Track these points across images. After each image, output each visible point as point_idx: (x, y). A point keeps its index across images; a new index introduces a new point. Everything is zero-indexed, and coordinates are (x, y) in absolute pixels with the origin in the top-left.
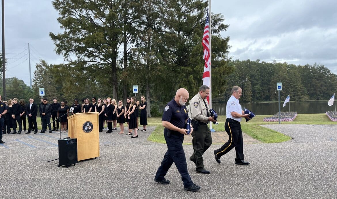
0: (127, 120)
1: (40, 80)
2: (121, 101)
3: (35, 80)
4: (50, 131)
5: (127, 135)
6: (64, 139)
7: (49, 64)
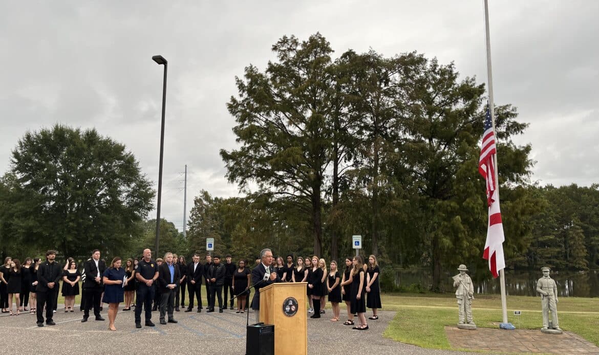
1: (199, 224)
2: (334, 262)
4: (220, 310)
5: (345, 324)
6: (256, 325)
7: (213, 198)
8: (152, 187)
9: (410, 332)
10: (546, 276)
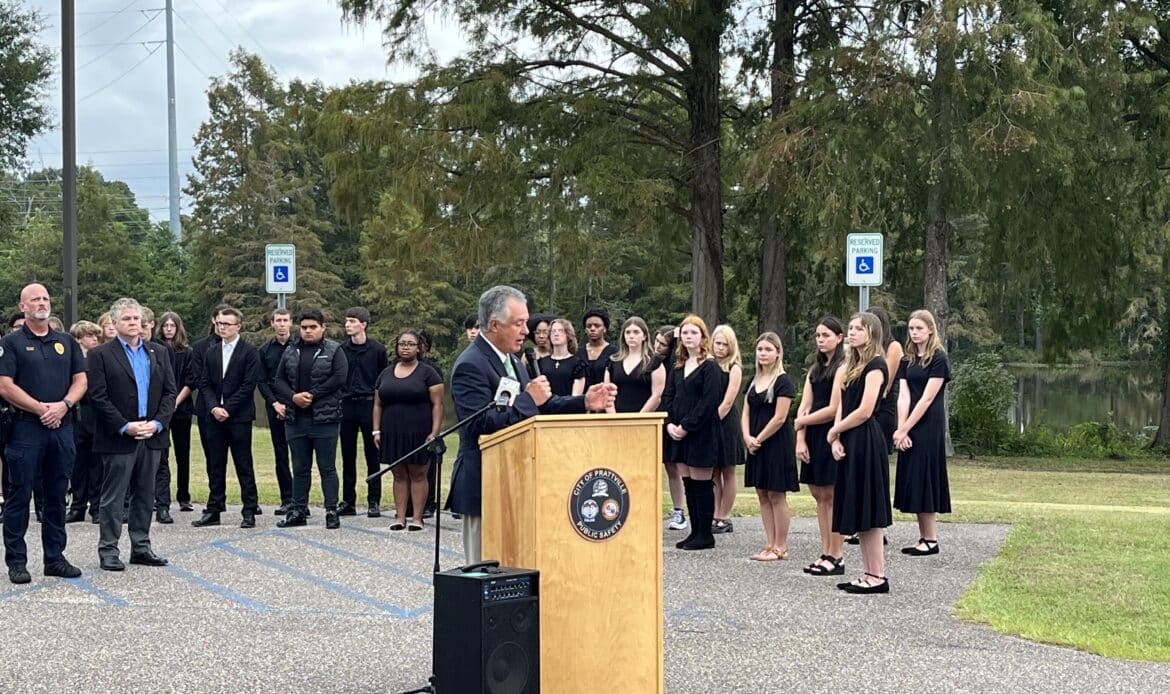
1: (232, 188)
2: (770, 339)
3: (197, 187)
4: (328, 517)
5: (806, 571)
6: (469, 570)
7: (283, 82)
8: (34, 40)
9: (1060, 601)
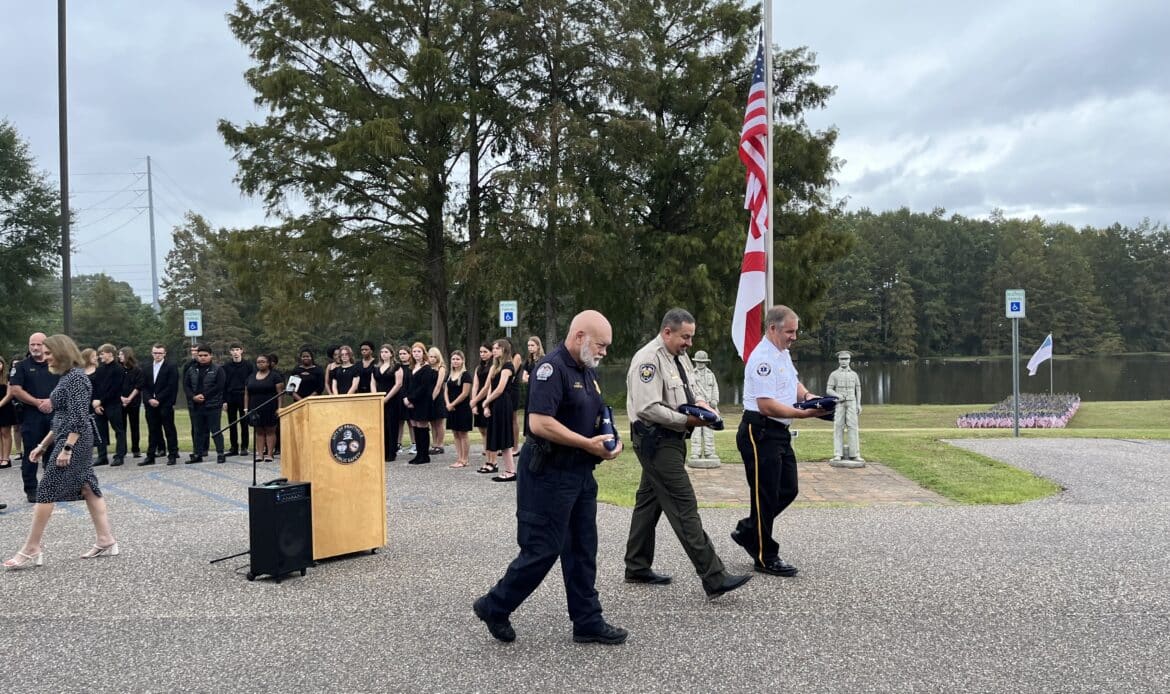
0: (481, 422)
1: (188, 284)
2: (459, 354)
3: (168, 284)
4: (219, 457)
5: (479, 471)
6: (269, 484)
7: (215, 229)
10: (844, 368)
